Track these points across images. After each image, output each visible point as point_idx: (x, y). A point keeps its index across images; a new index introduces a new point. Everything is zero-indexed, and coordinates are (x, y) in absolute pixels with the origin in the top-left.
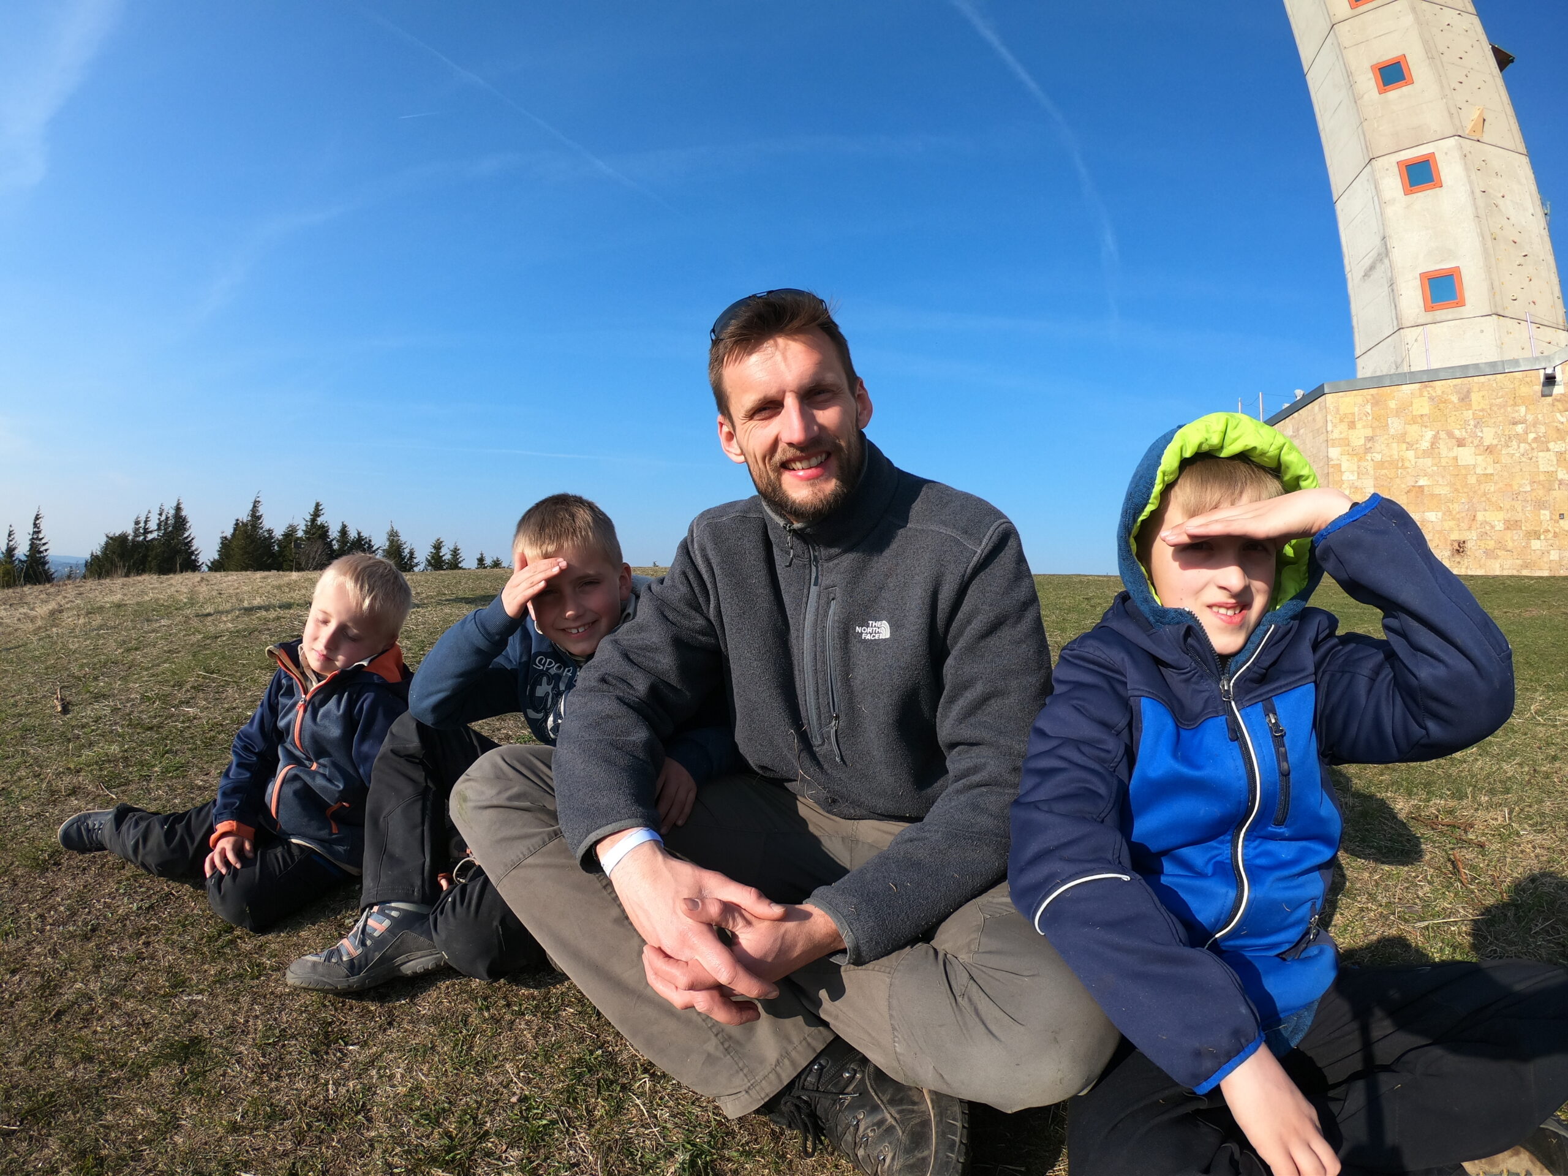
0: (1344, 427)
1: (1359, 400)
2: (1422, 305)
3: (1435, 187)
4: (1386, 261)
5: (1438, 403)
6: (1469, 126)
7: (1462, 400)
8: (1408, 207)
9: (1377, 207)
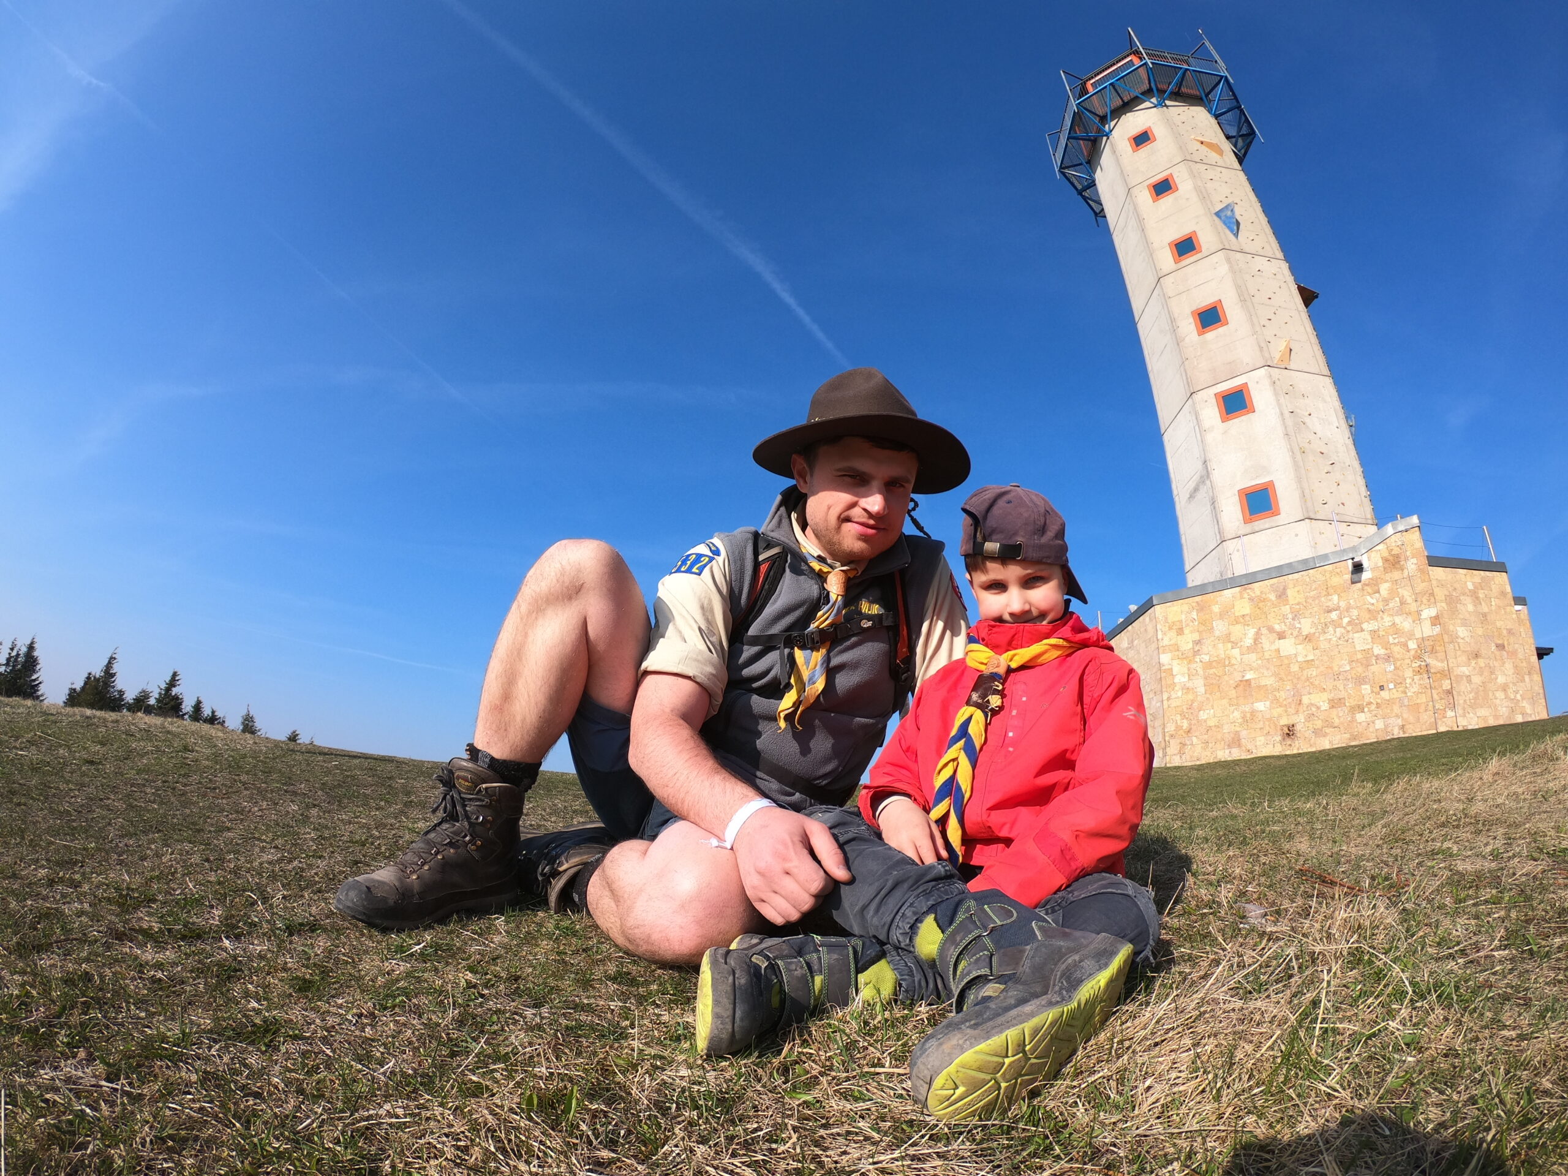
0: (1173, 633)
1: (1186, 608)
2: (1241, 518)
3: (1248, 412)
4: (1208, 482)
5: (1258, 602)
6: (1277, 356)
7: (1279, 597)
8: (1225, 432)
9: (1198, 435)
